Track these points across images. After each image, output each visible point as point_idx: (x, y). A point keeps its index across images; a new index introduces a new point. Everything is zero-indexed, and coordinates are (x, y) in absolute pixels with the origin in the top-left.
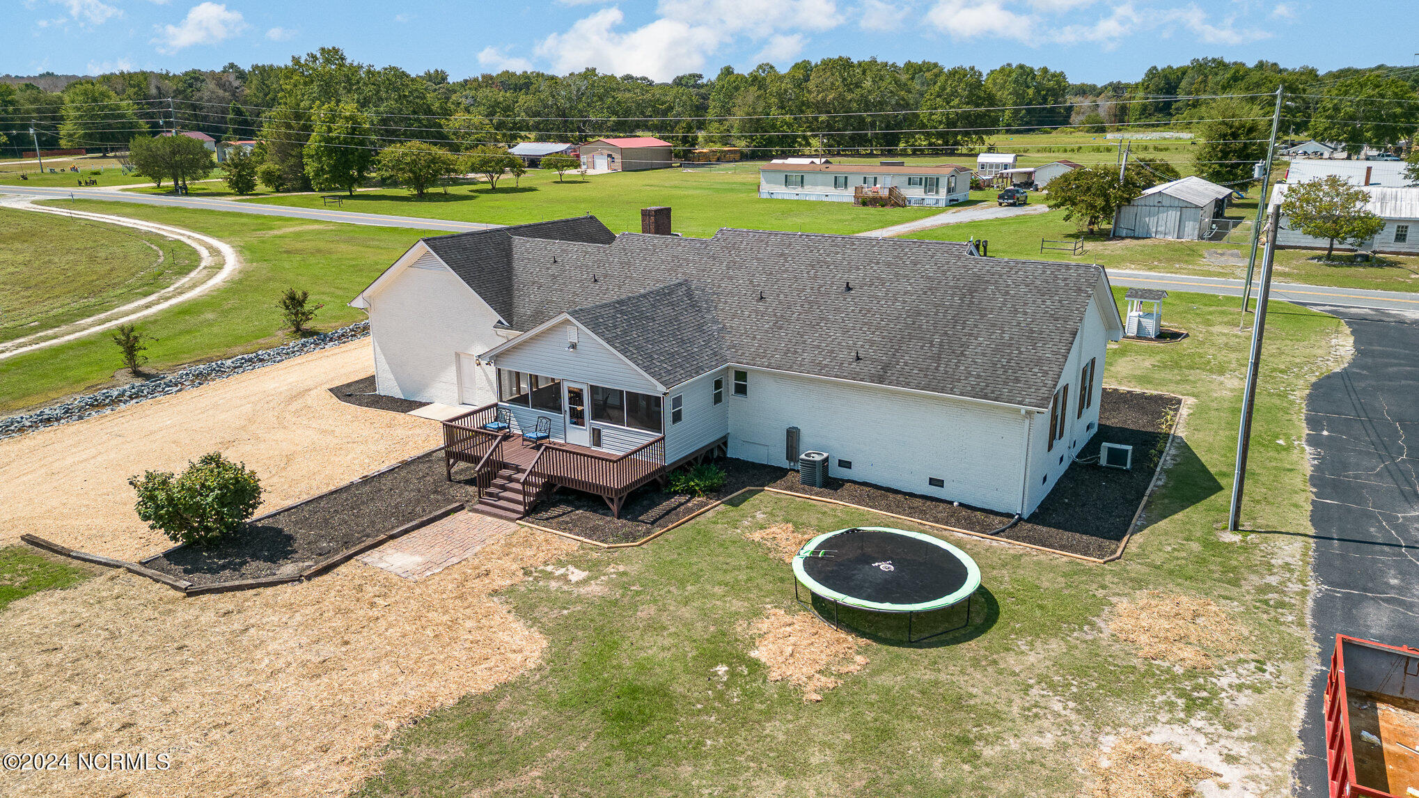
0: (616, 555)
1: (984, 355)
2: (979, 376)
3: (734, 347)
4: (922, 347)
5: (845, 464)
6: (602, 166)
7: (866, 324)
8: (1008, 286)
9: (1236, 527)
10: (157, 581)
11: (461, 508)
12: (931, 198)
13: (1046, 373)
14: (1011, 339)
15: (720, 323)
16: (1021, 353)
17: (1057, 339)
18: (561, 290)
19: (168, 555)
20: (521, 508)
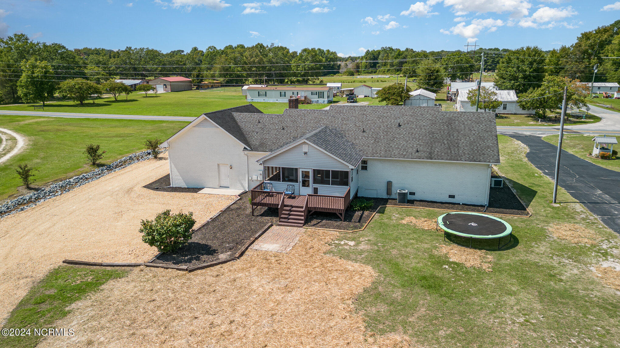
0: (358, 234)
1: (467, 146)
2: (469, 154)
3: (361, 150)
4: (441, 145)
5: (413, 194)
6: (161, 90)
7: (414, 138)
8: (463, 121)
9: (555, 202)
10: (167, 268)
11: (272, 225)
12: (321, 100)
13: (493, 151)
14: (474, 140)
15: (350, 142)
16: (480, 144)
17: (491, 139)
18: (268, 134)
19: (158, 257)
20: (303, 222)
